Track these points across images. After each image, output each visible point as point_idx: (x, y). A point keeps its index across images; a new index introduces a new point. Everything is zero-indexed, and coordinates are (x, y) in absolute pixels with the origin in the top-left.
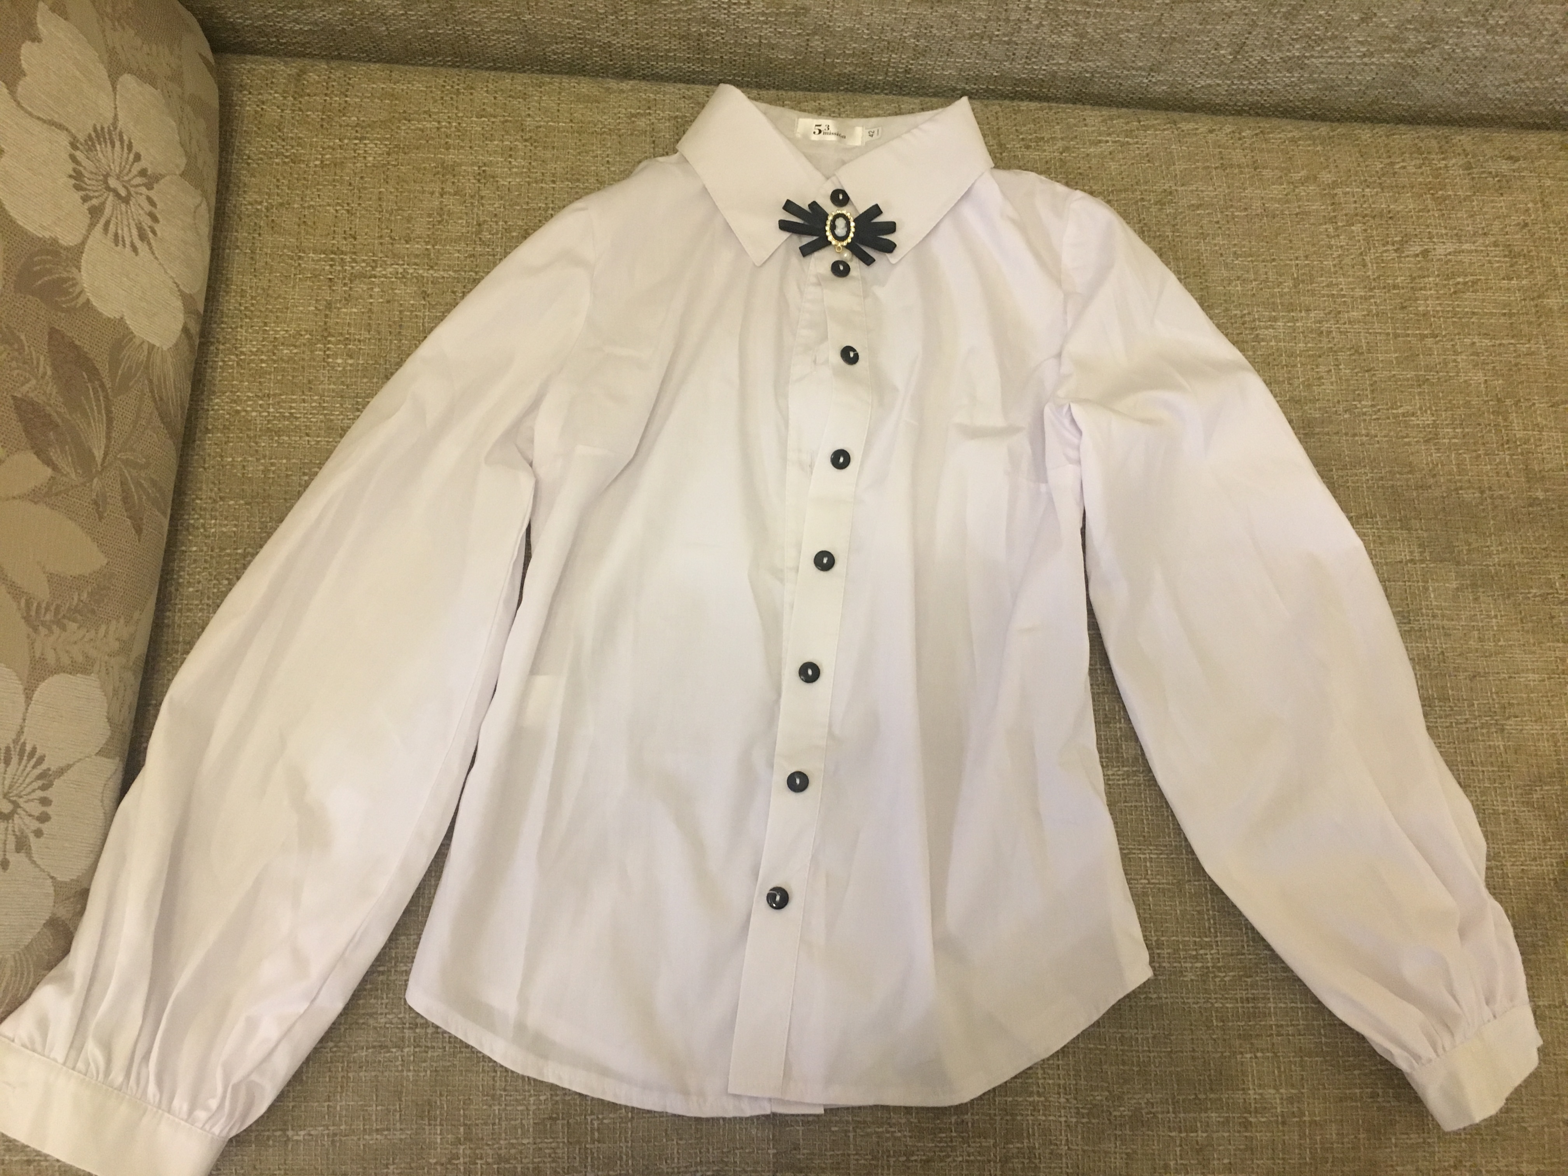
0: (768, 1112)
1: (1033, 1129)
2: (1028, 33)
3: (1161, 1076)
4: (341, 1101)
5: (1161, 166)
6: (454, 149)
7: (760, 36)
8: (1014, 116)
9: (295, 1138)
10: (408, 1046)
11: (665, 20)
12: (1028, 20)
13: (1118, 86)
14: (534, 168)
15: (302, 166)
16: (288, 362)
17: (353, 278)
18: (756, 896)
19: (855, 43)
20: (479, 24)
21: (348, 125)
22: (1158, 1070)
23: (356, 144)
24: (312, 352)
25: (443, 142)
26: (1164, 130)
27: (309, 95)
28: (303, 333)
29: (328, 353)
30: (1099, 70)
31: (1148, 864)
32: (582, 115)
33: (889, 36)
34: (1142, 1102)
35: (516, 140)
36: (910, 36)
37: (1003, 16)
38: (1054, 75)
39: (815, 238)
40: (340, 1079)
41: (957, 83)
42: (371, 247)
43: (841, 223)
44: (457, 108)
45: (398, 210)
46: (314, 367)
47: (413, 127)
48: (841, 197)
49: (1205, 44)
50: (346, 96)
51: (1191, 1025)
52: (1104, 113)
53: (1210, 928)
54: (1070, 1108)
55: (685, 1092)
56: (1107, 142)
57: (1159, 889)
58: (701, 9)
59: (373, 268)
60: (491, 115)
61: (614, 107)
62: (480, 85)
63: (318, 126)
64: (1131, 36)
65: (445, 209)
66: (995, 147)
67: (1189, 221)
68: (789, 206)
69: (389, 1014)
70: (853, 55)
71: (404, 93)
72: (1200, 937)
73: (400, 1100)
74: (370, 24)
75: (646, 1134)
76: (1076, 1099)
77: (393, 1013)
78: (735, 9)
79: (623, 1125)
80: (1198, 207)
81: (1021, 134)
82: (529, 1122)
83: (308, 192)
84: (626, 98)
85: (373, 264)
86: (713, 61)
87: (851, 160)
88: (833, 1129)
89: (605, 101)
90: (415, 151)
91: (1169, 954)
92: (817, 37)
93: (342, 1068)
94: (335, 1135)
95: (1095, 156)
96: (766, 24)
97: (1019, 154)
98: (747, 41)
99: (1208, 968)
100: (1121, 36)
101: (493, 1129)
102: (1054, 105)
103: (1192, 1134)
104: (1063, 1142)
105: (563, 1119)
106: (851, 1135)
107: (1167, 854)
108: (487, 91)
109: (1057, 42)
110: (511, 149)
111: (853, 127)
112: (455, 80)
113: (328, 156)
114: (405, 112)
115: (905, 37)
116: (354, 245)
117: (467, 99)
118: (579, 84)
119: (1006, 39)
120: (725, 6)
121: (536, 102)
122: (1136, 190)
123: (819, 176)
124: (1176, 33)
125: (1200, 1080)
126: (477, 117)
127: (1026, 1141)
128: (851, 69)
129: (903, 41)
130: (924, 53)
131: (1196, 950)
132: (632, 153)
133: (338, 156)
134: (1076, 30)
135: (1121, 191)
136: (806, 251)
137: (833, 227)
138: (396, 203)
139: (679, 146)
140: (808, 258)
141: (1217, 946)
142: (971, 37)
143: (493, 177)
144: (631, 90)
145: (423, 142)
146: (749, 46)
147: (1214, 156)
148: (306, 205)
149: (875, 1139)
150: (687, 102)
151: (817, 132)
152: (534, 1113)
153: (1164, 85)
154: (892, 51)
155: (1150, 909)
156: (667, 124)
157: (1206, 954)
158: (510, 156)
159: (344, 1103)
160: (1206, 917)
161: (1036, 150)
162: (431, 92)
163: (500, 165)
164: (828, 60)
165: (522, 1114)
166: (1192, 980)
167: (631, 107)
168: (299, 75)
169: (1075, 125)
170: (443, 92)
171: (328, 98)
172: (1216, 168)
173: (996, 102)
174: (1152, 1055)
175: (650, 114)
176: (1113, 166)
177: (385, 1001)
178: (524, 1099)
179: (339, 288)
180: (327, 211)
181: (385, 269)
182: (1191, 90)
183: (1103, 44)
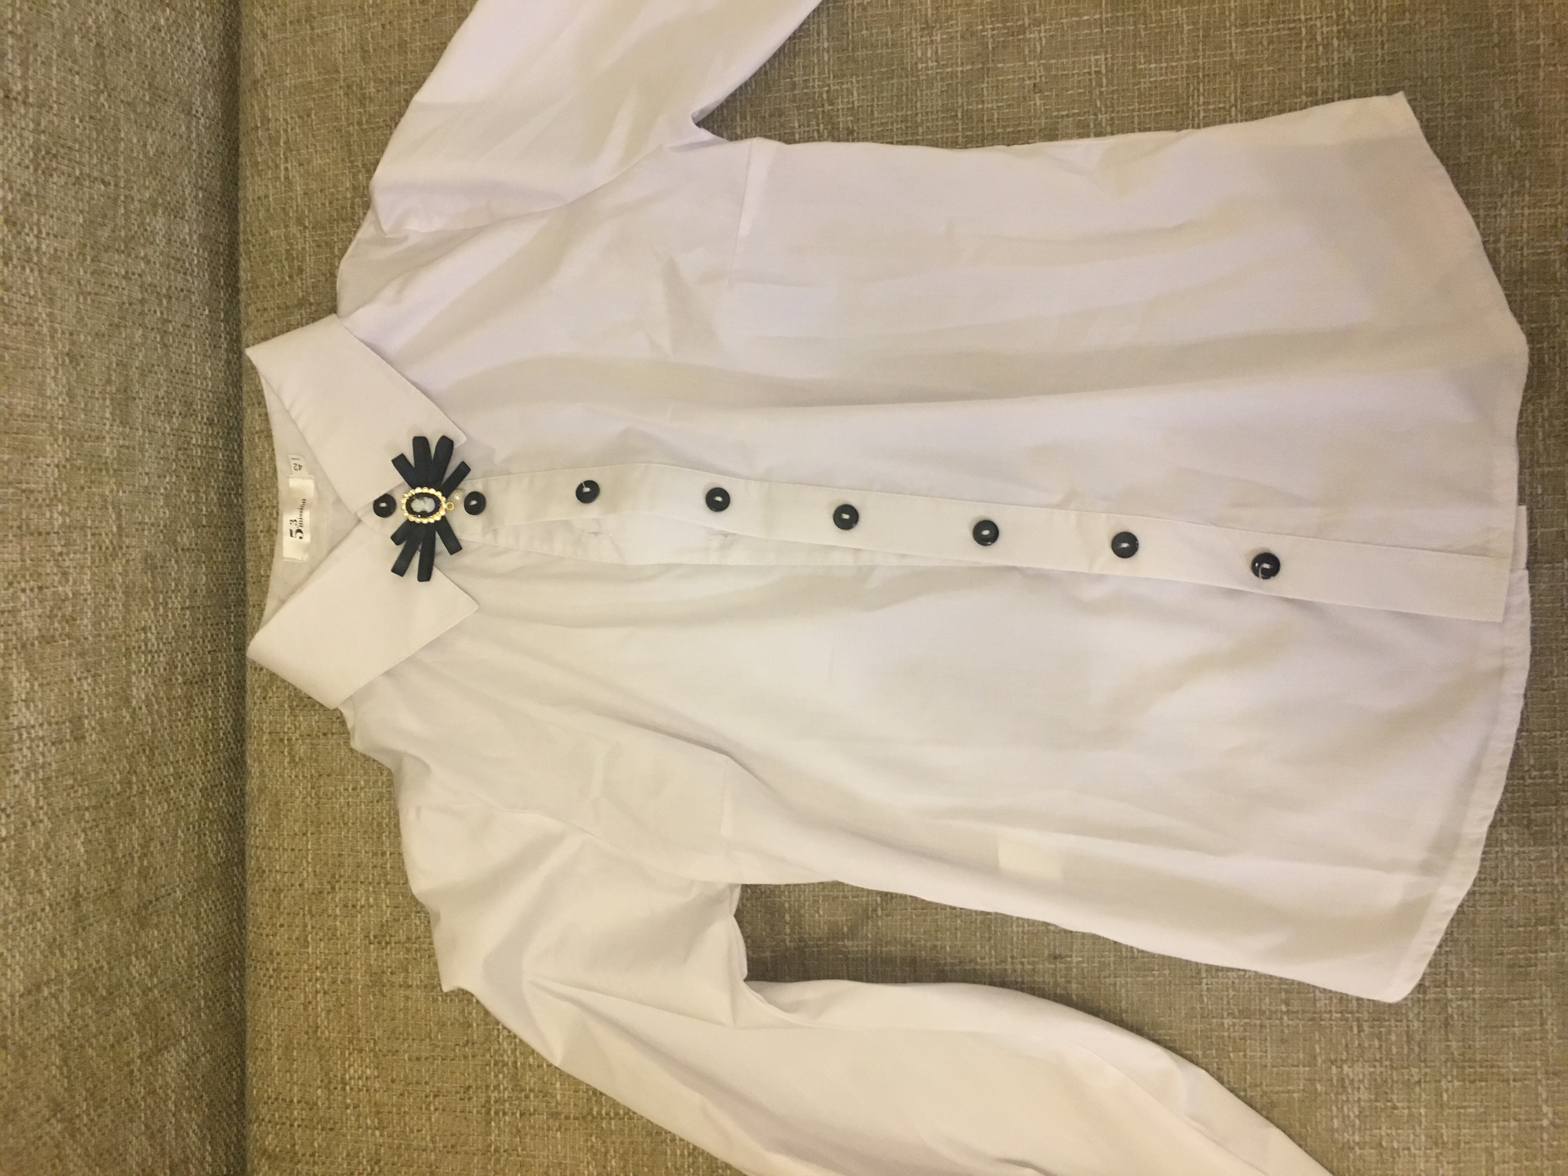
0: (1526, 572)
1: (1539, 248)
2: (156, 274)
3: (1472, 90)
4: (1508, 1067)
5: (314, 99)
6: (349, 973)
7: (182, 609)
8: (261, 288)
9: (1550, 1115)
10: (1445, 994)
11: (171, 727)
12: (140, 275)
13: (211, 156)
14: (367, 878)
15: (382, 1151)
16: (627, 1161)
17: (517, 1087)
18: (1261, 592)
19: (182, 491)
20: (190, 950)
21: (328, 1099)
22: (1465, 94)
23: (351, 1089)
24: (612, 1133)
25: (342, 987)
26: (266, 95)
27: (294, 1145)
28: (589, 1144)
29: (612, 1115)
30: (194, 181)
31: (1211, 107)
32: (296, 821)
33: (172, 450)
34: (1504, 112)
35: (333, 899)
36: (169, 423)
37: (138, 308)
38: (203, 238)
39: (437, 536)
40: (1483, 1070)
41: (220, 360)
42: (478, 1069)
43: (418, 506)
44: (298, 971)
45: (431, 1038)
46: (631, 1130)
47: (326, 1023)
48: (383, 505)
49: (154, 45)
50: (292, 1101)
51: (1410, 52)
52: (248, 173)
53: (1289, 29)
54: (1513, 203)
55: (1501, 672)
56: (286, 169)
57: (1242, 93)
58: (155, 686)
59: (505, 1064)
60: (304, 931)
61: (284, 783)
62: (265, 944)
63: (332, 1133)
64: (150, 141)
65: (426, 982)
66: (303, 311)
67: (384, 62)
68: (400, 569)
69: (1407, 1017)
70: (196, 492)
71: (283, 1034)
72: (1301, 42)
73: (1507, 1000)
74: (199, 1076)
75: (1546, 713)
76: (1501, 196)
77: (1407, 1014)
78: (153, 645)
79: (1536, 741)
80: (364, 51)
81: (283, 278)
82: (1533, 851)
83: (415, 1143)
84: (271, 768)
85: (500, 1065)
86: (215, 662)
87: (335, 491)
88: (1540, 491)
89: (276, 795)
90: (355, 1019)
91: (1323, 81)
92: (179, 539)
93: (1470, 1067)
94: (1547, 1073)
95: (307, 184)
96: (167, 603)
97: (310, 281)
98: (188, 623)
99: (1339, 32)
100: (151, 154)
101: (1541, 892)
102: (241, 237)
103: (1542, 50)
104: (1553, 210)
105: (1529, 812)
106: (1547, 469)
107: (1198, 83)
108: (274, 935)
109: (164, 237)
110: (346, 906)
111: (290, 491)
112: (262, 973)
113: (369, 1122)
114: (307, 1033)
115: (172, 429)
116: (477, 1088)
117: (286, 959)
118: (256, 825)
119: (165, 302)
120: (150, 657)
121: (283, 877)
122: (348, 132)
123: (359, 531)
124: (143, 82)
125: (1476, 42)
126: (307, 947)
127: (1552, 257)
128: (212, 494)
129: (176, 432)
130: (188, 404)
131: (1317, 46)
132: (341, 760)
133: (367, 1109)
134: (148, 213)
135: (350, 150)
136: (454, 546)
137: (424, 514)
138: (422, 1040)
139: (331, 703)
140: (462, 544)
141: (1311, 19)
142: (165, 346)
143: (382, 926)
144: (260, 762)
145: (343, 1009)
146: (195, 622)
147: (295, 31)
148: (431, 1145)
149: (1552, 441)
150: (270, 694)
151: (299, 534)
152: (1523, 846)
153: (206, 97)
154: (189, 443)
155: (1268, 104)
156: (301, 719)
157: (1322, 33)
158: (354, 906)
159: (1511, 1064)
160: (1275, 34)
161: (303, 260)
162: (279, 1002)
163: (366, 919)
164: (204, 523)
165: (1524, 859)
166: (1354, 51)
167: (282, 762)
168: (270, 1157)
169: (268, 210)
170: (278, 988)
171: (296, 1124)
172: (312, 29)
173: (243, 311)
174: (1447, 101)
175: (289, 740)
176: (318, 161)
177: (1393, 1023)
178: (1507, 859)
179: (533, 1103)
180: (438, 1121)
181: (505, 1051)
182: (210, 63)
183: (163, 177)
